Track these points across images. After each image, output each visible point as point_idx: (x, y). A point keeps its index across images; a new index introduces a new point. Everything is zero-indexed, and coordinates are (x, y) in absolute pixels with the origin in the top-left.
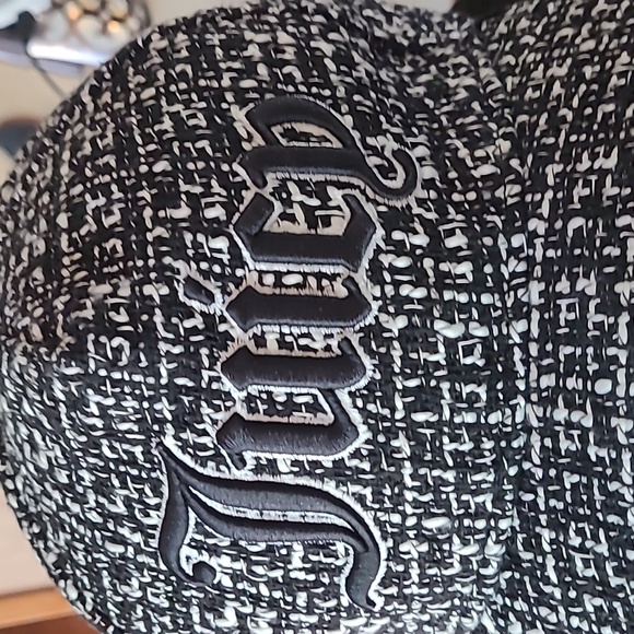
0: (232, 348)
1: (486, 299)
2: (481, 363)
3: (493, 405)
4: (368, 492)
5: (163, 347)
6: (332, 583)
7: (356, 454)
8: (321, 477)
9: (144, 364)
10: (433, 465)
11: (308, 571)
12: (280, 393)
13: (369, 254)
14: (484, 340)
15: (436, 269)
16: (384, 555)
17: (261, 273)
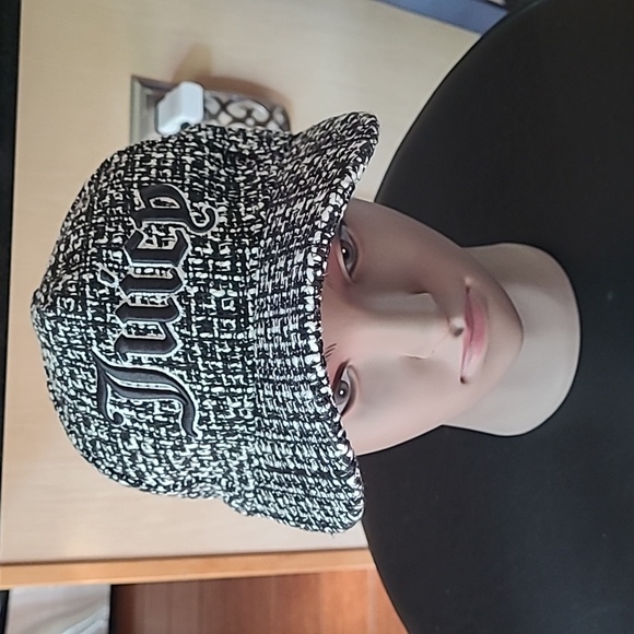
0: (121, 303)
1: (236, 278)
2: (234, 309)
3: (239, 330)
4: (184, 373)
5: (89, 303)
6: (175, 423)
7: (177, 355)
8: (162, 366)
9: (80, 310)
10: (212, 359)
11: (164, 416)
12: (141, 324)
13: (184, 258)
14: (235, 298)
15: (214, 265)
16: (197, 407)
17: (136, 268)
